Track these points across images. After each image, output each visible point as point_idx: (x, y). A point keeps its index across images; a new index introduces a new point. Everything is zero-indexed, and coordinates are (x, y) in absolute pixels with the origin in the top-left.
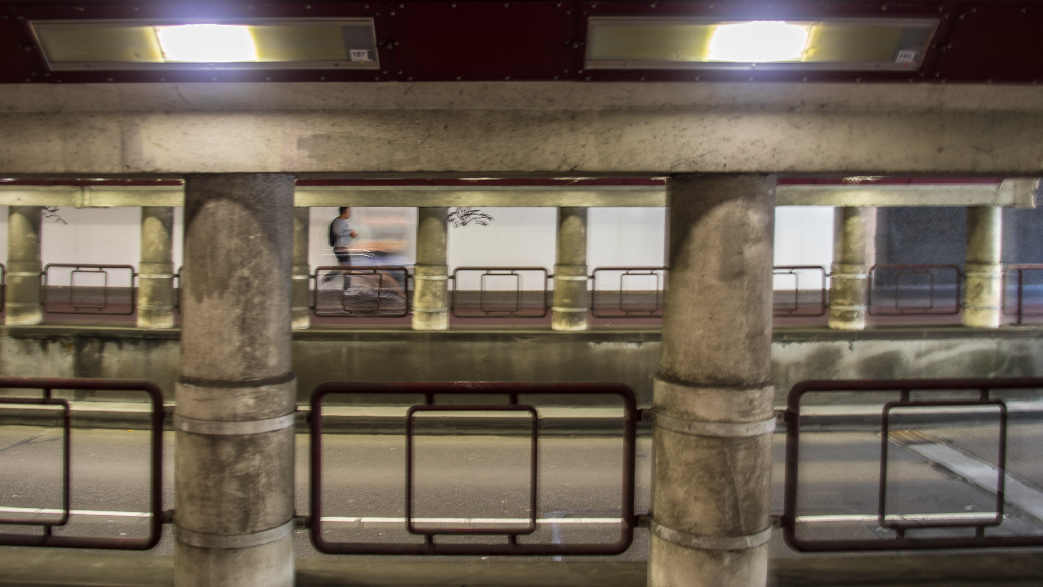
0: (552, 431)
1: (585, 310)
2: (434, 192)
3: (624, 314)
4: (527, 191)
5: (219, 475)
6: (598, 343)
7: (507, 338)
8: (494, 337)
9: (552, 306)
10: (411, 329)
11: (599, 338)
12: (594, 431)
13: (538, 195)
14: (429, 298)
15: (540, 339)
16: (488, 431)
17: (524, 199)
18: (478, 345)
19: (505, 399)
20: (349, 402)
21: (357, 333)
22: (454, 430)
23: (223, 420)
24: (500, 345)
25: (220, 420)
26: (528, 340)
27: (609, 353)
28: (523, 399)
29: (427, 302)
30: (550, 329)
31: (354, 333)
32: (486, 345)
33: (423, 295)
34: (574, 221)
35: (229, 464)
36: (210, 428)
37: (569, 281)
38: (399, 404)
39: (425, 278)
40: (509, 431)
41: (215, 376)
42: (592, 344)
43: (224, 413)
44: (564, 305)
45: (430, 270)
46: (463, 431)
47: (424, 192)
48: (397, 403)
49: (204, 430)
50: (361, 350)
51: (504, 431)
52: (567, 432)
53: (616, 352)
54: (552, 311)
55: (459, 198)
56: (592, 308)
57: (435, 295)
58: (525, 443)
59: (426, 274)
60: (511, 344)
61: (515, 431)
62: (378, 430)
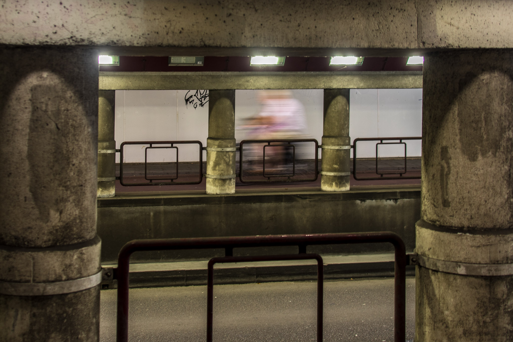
0: (335, 276)
1: (349, 173)
2: (226, 77)
3: (379, 176)
4: (304, 76)
5: (496, 312)
6: (363, 200)
7: (290, 199)
8: (278, 199)
9: (322, 171)
10: (205, 193)
11: (364, 197)
12: (369, 274)
13: (312, 79)
14: (222, 166)
15: (316, 198)
16: (283, 278)
17: (301, 83)
18: (265, 205)
19: (296, 250)
20: (156, 259)
21: (164, 199)
22: (254, 278)
23: (499, 262)
24: (283, 204)
25: (497, 262)
26: (307, 200)
27: (371, 208)
28: (310, 250)
29: (222, 170)
30: (320, 190)
31: (161, 199)
32: (272, 205)
33: (217, 164)
34: (340, 100)
35: (504, 301)
36: (489, 270)
37: (338, 150)
38: (200, 259)
39: (219, 149)
40: (300, 277)
41: (489, 225)
42: (358, 202)
43: (500, 257)
44: (334, 170)
45: (223, 142)
46: (262, 279)
47: (218, 77)
48: (197, 257)
49: (484, 272)
50: (165, 212)
51: (296, 278)
52: (348, 275)
53: (378, 207)
54: (322, 175)
55: (248, 81)
56: (354, 172)
57: (227, 164)
58: (312, 286)
59: (219, 146)
60: (294, 203)
61: (305, 277)
62: (190, 282)
